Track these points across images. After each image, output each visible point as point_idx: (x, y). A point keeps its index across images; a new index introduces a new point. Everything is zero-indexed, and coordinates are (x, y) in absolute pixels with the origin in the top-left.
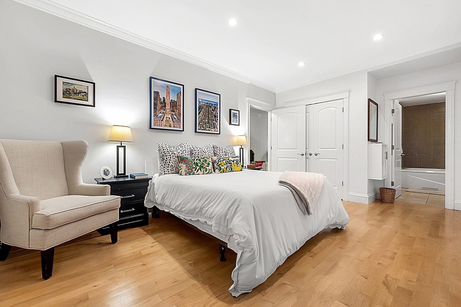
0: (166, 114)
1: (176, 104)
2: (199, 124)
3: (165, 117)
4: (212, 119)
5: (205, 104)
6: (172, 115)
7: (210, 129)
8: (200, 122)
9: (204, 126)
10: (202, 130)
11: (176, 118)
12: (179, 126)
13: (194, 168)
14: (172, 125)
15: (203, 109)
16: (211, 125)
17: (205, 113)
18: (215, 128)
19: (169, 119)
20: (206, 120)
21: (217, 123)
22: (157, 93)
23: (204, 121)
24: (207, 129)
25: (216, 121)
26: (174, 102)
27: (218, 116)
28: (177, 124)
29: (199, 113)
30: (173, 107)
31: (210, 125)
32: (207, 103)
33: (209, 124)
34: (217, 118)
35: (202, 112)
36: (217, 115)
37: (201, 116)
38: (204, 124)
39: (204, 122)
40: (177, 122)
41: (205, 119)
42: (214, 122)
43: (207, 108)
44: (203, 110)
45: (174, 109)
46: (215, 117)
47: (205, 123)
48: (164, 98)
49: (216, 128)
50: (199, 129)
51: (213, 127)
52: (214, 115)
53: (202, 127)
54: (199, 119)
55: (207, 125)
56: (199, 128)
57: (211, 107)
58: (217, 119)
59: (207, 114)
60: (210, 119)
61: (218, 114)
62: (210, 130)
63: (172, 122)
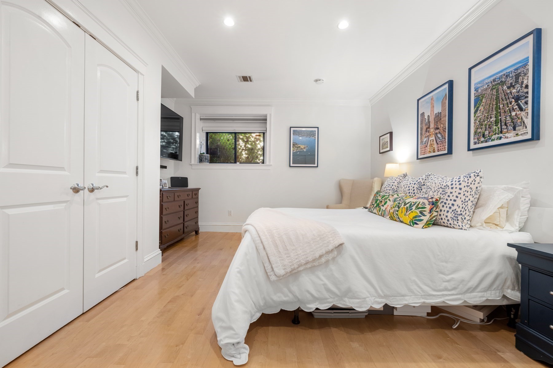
0: (430, 137)
1: (441, 117)
2: (475, 133)
3: (429, 141)
4: (507, 109)
5: (488, 85)
6: (436, 135)
7: (501, 135)
8: (477, 129)
9: (487, 133)
10: (482, 142)
11: (440, 136)
12: (443, 147)
13: (373, 205)
14: (436, 149)
15: (484, 99)
16: (506, 124)
17: (490, 105)
18: (517, 128)
19: (433, 141)
20: (491, 118)
21: (523, 113)
22: (423, 114)
23: (486, 122)
24: (493, 138)
25: (521, 109)
26: (438, 115)
27: (527, 93)
28: (441, 146)
29: (476, 112)
30: (437, 122)
31: (501, 126)
32: (494, 80)
33: (499, 125)
34: (523, 101)
35: (482, 105)
36: (526, 90)
37: (479, 117)
38: (485, 131)
39: (486, 125)
40: (441, 143)
41: (488, 119)
42: (513, 114)
43: (495, 90)
44: (483, 101)
45: (438, 125)
46: (517, 99)
47: (489, 125)
48: (429, 116)
49: (521, 127)
50: (475, 143)
51: (511, 128)
52: (513, 98)
53: (482, 136)
54: (475, 123)
55: (495, 127)
56: (476, 140)
57: (505, 81)
58: (526, 103)
59: (494, 103)
60: (502, 111)
61: (527, 87)
62: (501, 138)
63: (435, 146)
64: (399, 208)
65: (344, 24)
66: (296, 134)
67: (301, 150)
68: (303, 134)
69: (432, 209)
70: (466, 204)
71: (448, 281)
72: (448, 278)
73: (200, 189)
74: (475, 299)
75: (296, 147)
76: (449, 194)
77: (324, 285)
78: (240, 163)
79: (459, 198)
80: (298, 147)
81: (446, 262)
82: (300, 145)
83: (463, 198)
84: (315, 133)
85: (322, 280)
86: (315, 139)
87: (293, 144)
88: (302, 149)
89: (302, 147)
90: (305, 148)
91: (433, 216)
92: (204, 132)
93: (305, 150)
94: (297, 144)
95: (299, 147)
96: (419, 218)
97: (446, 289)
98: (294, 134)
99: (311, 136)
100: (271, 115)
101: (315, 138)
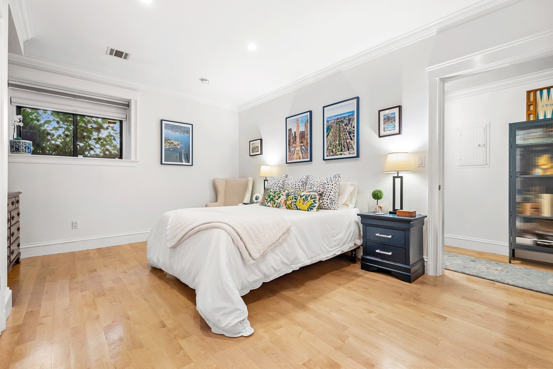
0: (296, 148)
1: (304, 134)
2: (327, 149)
3: (296, 151)
4: (345, 137)
5: (334, 121)
6: (301, 147)
7: (341, 152)
8: (329, 146)
9: (334, 150)
10: (331, 155)
11: (304, 148)
12: (306, 156)
13: (266, 199)
14: (301, 157)
15: (332, 129)
16: (344, 147)
17: (335, 133)
18: (350, 150)
19: (299, 151)
20: (336, 141)
21: (352, 142)
22: (290, 130)
23: (333, 143)
24: (337, 153)
25: (351, 139)
26: (302, 133)
27: (354, 130)
28: (305, 155)
29: (327, 136)
30: (302, 138)
31: (342, 147)
32: (338, 119)
33: (341, 147)
34: (352, 135)
35: (331, 132)
36: (353, 129)
37: (329, 139)
38: (333, 149)
39: (333, 145)
40: (305, 153)
41: (334, 141)
42: (348, 141)
43: (338, 125)
44: (332, 130)
45: (302, 140)
46: (350, 133)
47: (335, 146)
48: (295, 132)
49: (351, 149)
50: (327, 156)
51: (346, 149)
52: (347, 132)
53: (331, 152)
54: (327, 143)
55: (338, 147)
56: (328, 154)
57: (343, 121)
58: (354, 136)
59: (338, 133)
60: (342, 138)
61: (354, 127)
62: (341, 154)
63: (301, 155)
64: (296, 200)
65: (252, 47)
66: (169, 129)
67: (175, 147)
68: (176, 130)
69: (320, 198)
70: (336, 194)
71: (336, 241)
72: (335, 239)
73: (20, 193)
74: (346, 249)
75: (169, 143)
76: (327, 188)
77: (281, 259)
78: (83, 157)
79: (332, 190)
80: (171, 143)
81: (334, 229)
82: (173, 141)
83: (334, 190)
84: (189, 130)
85: (279, 256)
86: (189, 137)
87: (165, 139)
88: (175, 145)
89: (176, 143)
90: (178, 145)
91: (320, 203)
92: (13, 105)
93: (179, 147)
94: (169, 139)
95: (173, 143)
96: (314, 205)
97: (335, 246)
98: (165, 128)
99: (185, 132)
100: (136, 101)
101: (189, 135)
